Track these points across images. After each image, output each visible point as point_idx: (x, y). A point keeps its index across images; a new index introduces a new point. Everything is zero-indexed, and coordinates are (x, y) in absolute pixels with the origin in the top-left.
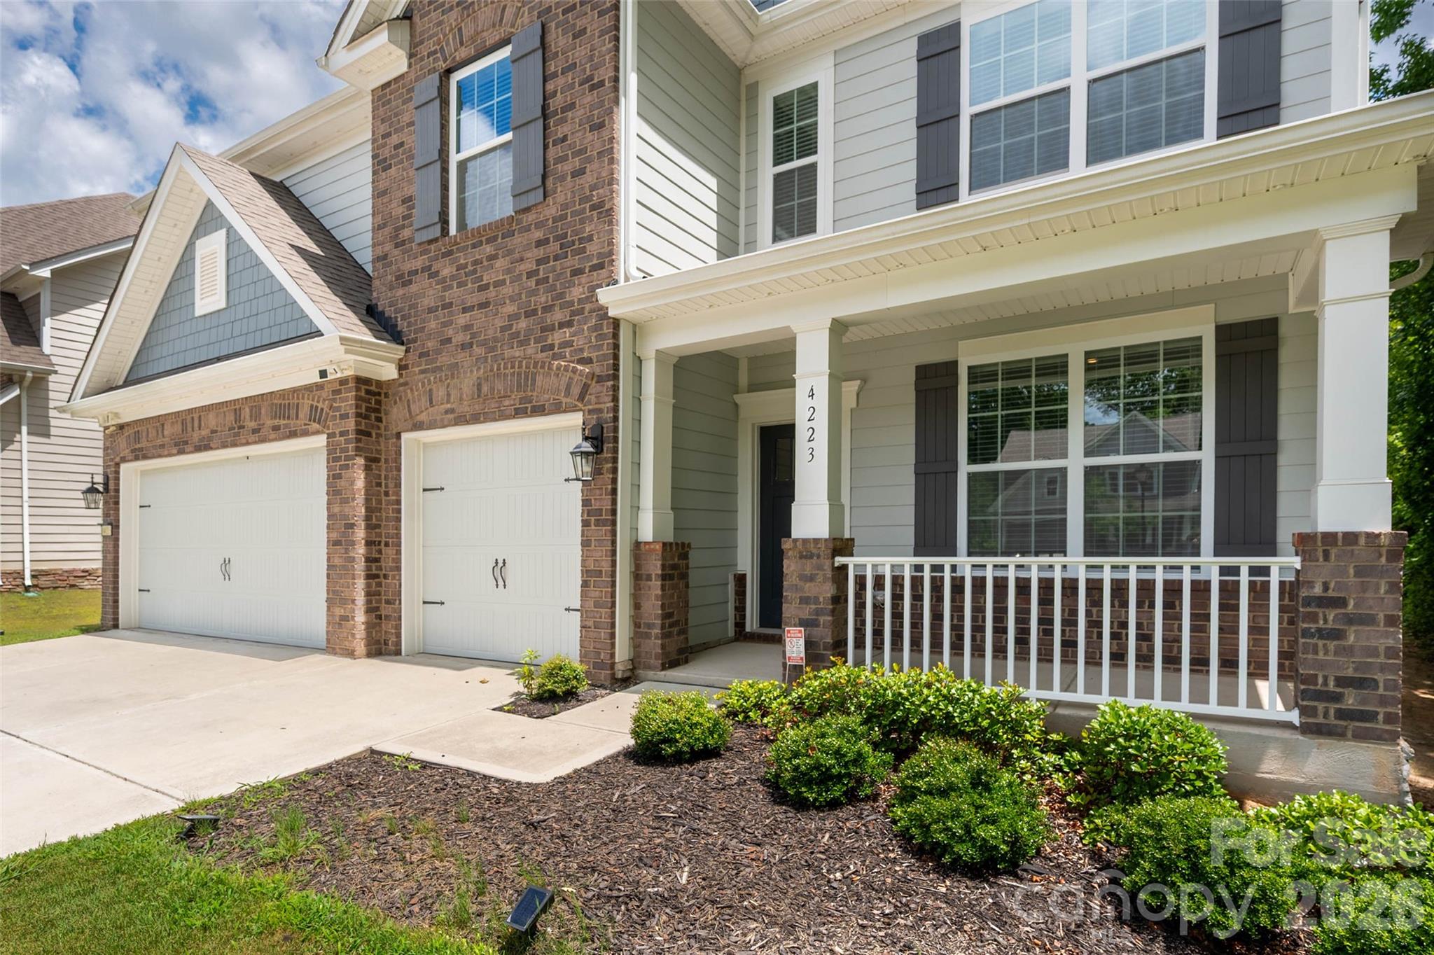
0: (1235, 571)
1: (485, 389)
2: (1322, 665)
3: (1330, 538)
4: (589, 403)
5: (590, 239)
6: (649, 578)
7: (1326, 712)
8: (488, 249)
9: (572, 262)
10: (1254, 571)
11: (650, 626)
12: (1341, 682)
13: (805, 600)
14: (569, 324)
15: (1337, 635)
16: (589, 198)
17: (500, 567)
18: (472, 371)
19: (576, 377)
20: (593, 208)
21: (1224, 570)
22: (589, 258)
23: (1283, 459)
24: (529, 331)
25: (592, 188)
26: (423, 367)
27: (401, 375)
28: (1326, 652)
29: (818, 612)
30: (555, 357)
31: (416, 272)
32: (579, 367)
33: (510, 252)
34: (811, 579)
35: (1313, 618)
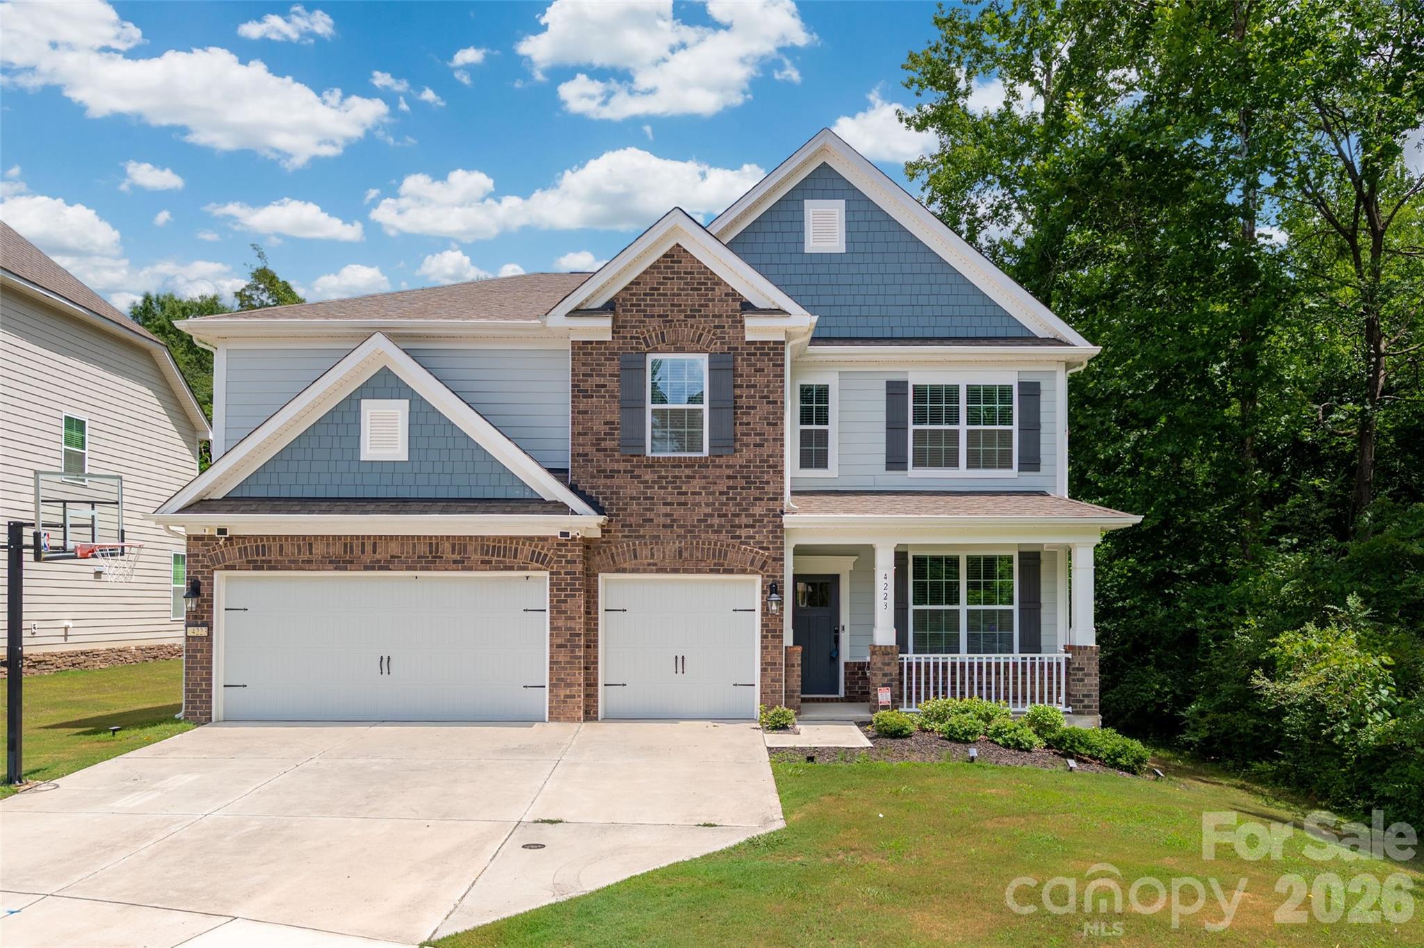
0: (1026, 659)
1: (685, 554)
2: (1078, 691)
3: (1080, 647)
4: (767, 571)
5: (768, 483)
6: (793, 666)
7: (1079, 706)
8: (688, 472)
9: (754, 492)
10: (1031, 659)
11: (793, 691)
12: (1084, 696)
13: (885, 675)
14: (753, 526)
15: (1082, 680)
16: (767, 461)
17: (680, 663)
18: (674, 543)
19: (758, 557)
20: (769, 467)
21: (1023, 659)
22: (767, 493)
23: (1043, 611)
24: (721, 526)
25: (769, 456)
26: (626, 533)
27: (603, 536)
28: (1079, 686)
29: (892, 680)
30: (742, 543)
31: (619, 472)
32: (761, 552)
33: (705, 477)
34: (889, 664)
35: (1076, 675)
